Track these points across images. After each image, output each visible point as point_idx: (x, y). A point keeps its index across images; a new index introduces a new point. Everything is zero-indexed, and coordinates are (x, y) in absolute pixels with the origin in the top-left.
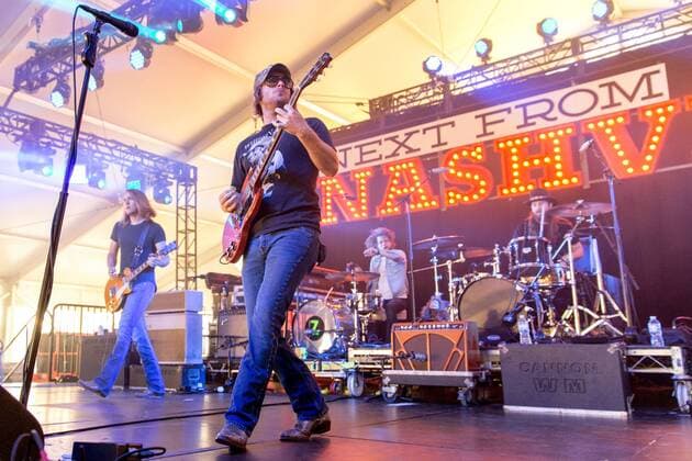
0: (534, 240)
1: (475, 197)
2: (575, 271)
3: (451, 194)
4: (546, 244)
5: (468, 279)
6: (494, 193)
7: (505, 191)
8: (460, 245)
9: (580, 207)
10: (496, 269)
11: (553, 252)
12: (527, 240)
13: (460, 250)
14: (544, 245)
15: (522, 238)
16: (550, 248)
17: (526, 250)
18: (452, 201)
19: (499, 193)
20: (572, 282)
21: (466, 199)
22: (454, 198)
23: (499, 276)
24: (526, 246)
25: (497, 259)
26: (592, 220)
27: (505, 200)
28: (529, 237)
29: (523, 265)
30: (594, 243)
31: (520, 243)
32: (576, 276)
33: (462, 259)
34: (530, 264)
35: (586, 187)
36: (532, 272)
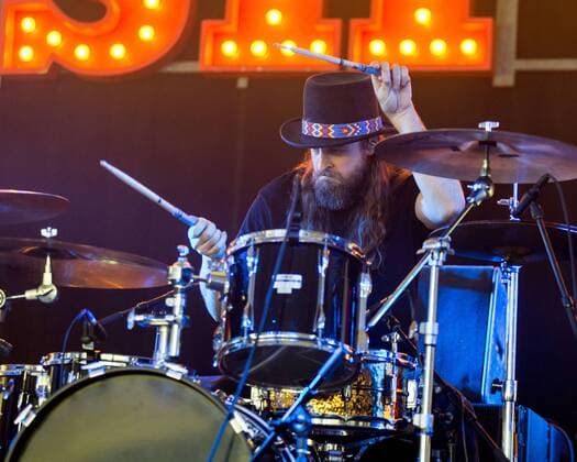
0: (315, 248)
1: (118, 51)
2: (437, 379)
3: (28, 25)
4: (356, 268)
5: (58, 373)
6: (188, 46)
7: (230, 49)
8: (48, 233)
9: (488, 145)
10: (169, 344)
11: (374, 302)
12: (293, 242)
13: (44, 249)
14: (347, 269)
15: (279, 234)
16: (365, 287)
17: (287, 284)
18: (26, 54)
19: (207, 52)
20: (423, 420)
21: (82, 52)
22: (38, 43)
23: (177, 372)
24: (288, 269)
25: (177, 302)
26: (514, 202)
27: (224, 80)
28: (304, 235)
29: (268, 338)
30: (509, 284)
31: (266, 250)
32: (438, 403)
33: (47, 289)
34: (289, 338)
35: (504, 80)
36: (291, 368)
